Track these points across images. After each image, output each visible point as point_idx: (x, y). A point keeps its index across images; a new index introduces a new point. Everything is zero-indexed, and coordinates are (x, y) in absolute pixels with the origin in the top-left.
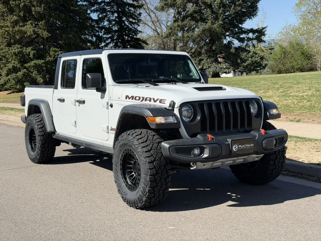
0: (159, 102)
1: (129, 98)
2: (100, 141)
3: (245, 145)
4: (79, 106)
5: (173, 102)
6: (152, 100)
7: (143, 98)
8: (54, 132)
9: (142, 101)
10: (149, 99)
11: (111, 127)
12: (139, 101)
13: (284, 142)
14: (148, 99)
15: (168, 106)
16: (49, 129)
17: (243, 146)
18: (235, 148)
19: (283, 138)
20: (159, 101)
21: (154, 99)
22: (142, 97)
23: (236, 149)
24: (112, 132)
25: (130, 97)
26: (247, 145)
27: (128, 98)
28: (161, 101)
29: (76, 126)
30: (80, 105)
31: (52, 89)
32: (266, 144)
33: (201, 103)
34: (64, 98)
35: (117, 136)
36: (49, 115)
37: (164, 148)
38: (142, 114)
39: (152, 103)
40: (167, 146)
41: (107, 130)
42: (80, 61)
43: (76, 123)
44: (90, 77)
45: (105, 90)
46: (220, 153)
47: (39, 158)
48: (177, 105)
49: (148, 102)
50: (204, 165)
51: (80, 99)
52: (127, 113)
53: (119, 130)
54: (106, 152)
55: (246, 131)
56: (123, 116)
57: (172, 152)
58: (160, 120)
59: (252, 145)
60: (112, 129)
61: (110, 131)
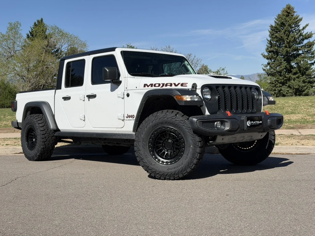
1: (148, 86)
2: (115, 129)
3: (256, 122)
4: (89, 100)
5: (195, 84)
6: (173, 85)
7: (163, 84)
8: (58, 130)
9: (162, 87)
10: (170, 84)
11: (128, 115)
12: (159, 87)
13: (281, 123)
14: (168, 84)
15: (191, 87)
16: (52, 126)
17: (254, 122)
18: (249, 123)
19: (280, 119)
20: (180, 85)
21: (175, 84)
22: (162, 84)
23: (249, 125)
24: (128, 118)
25: (148, 85)
26: (257, 122)
27: (146, 86)
28: (182, 85)
29: (84, 120)
30: (90, 99)
31: (54, 90)
32: (271, 122)
33: (217, 86)
34: (69, 96)
35: (139, 120)
36: (51, 114)
37: (192, 122)
38: (170, 94)
39: (173, 87)
40: (195, 120)
41: (123, 117)
42: (89, 60)
43: (85, 117)
44: (108, 71)
45: (120, 82)
46: (238, 126)
47: (39, 155)
48: (199, 87)
49: (168, 87)
50: (223, 139)
51: (90, 94)
52: (151, 96)
53: (141, 113)
54: (121, 138)
55: (252, 113)
56: (146, 99)
57: (199, 125)
58: (187, 98)
59: (261, 122)
60: (129, 116)
61: (126, 118)
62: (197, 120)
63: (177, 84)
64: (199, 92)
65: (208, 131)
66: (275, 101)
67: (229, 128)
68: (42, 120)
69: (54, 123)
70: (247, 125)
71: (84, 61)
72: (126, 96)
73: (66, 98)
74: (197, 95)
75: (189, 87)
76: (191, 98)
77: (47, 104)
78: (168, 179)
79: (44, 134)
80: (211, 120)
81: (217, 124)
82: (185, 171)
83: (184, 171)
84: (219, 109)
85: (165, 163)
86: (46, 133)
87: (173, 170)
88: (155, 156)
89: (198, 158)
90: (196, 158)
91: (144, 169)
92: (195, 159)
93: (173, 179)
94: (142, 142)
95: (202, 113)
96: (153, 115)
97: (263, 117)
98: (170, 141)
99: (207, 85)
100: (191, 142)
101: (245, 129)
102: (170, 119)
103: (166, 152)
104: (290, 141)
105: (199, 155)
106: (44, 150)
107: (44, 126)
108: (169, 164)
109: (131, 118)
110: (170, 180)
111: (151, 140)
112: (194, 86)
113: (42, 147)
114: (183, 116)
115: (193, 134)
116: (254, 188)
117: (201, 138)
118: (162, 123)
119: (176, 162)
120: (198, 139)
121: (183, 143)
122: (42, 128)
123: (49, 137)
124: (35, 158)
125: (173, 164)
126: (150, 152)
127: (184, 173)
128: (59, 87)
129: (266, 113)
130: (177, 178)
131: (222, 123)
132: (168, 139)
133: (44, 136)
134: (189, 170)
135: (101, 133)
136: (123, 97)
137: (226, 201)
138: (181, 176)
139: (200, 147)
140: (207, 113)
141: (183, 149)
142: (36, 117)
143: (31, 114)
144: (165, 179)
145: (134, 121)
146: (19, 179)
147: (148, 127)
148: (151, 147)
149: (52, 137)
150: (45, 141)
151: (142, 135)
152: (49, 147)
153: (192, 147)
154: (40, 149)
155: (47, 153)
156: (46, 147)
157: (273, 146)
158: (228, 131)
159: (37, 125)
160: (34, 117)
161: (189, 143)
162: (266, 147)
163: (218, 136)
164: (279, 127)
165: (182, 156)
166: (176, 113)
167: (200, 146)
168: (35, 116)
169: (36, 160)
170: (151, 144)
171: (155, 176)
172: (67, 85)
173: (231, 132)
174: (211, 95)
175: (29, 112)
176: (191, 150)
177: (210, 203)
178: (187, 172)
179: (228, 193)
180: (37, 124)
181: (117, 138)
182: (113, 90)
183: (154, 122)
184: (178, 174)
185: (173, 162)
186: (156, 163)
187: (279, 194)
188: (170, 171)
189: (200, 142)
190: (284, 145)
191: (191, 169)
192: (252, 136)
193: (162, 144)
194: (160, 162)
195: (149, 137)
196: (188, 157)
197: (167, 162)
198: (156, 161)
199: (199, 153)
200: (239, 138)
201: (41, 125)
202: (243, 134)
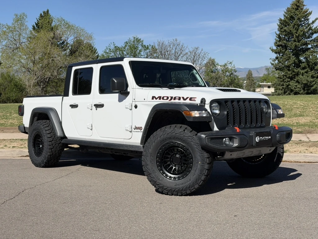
0: (189, 101)
1: (156, 99)
2: (122, 140)
4: (96, 109)
5: (204, 99)
6: (182, 99)
7: (172, 98)
8: (65, 137)
9: (170, 100)
10: (178, 98)
11: (135, 126)
12: (167, 101)
13: (290, 137)
14: (176, 98)
15: (199, 102)
16: (59, 133)
17: (263, 138)
18: (258, 139)
19: (289, 133)
20: (189, 99)
21: (183, 98)
22: (170, 97)
23: (258, 140)
24: (136, 130)
25: (157, 97)
26: (266, 137)
27: (154, 99)
28: (191, 99)
29: (91, 129)
30: (98, 109)
31: (62, 97)
32: (280, 137)
33: (226, 101)
34: (77, 104)
35: (146, 133)
36: (58, 121)
37: (200, 138)
38: (178, 109)
39: (182, 101)
40: (203, 136)
41: (130, 129)
42: (96, 68)
43: (92, 126)
44: (116, 81)
45: (128, 93)
46: (247, 143)
47: (46, 162)
48: (208, 102)
49: (177, 101)
50: (231, 155)
51: (97, 103)
52: (160, 110)
53: (148, 127)
54: (128, 149)
55: (261, 127)
56: (155, 113)
57: (208, 142)
58: (195, 114)
59: (270, 137)
60: (136, 128)
61: (133, 130)
62: (206, 137)
63: (185, 98)
64: (207, 107)
65: (216, 148)
66: (284, 114)
67: (237, 145)
68: (49, 127)
69: (61, 130)
70: (256, 142)
71: (91, 69)
72: (133, 108)
73: (74, 106)
74: (206, 110)
75: (198, 102)
76: (200, 114)
77: (55, 110)
78: (176, 194)
79: (51, 141)
80: (219, 136)
81: (226, 141)
82: (193, 187)
83: (191, 188)
84: (228, 124)
85: (172, 179)
86: (53, 140)
87: (181, 186)
88: (163, 171)
89: (206, 174)
90: (204, 174)
91: (152, 184)
92: (203, 176)
93: (181, 195)
94: (150, 157)
95: (210, 129)
96: (161, 130)
97: (272, 132)
98: (178, 156)
99: (217, 100)
100: (199, 158)
101: (254, 144)
102: (178, 134)
103: (174, 167)
104: (298, 149)
105: (207, 171)
106: (51, 157)
107: (51, 132)
108: (177, 179)
109: (139, 129)
110: (178, 195)
111: (159, 155)
112: (203, 101)
113: (49, 154)
114: (191, 131)
115: (202, 150)
116: (262, 207)
117: (209, 154)
118: (170, 138)
119: (184, 178)
120: (206, 155)
121: (191, 158)
122: (50, 135)
123: (56, 144)
124: (42, 165)
125: (181, 179)
126: (158, 167)
127: (191, 189)
128: (66, 94)
129: (275, 128)
130: (184, 194)
131: (231, 139)
132: (176, 154)
133: (51, 142)
134: (197, 186)
135: (108, 143)
136: (130, 109)
137: (234, 224)
138: (188, 192)
139: (208, 164)
140: (216, 129)
141: (191, 165)
142: (43, 124)
143: (38, 120)
144: (172, 195)
145: (142, 133)
146: (27, 191)
147: (156, 141)
148: (159, 162)
149: (59, 144)
150: (52, 148)
151: (150, 150)
152: (56, 154)
153: (200, 164)
154: (47, 156)
155: (54, 160)
156: (52, 155)
157: (281, 158)
158: (236, 148)
159: (44, 132)
160: (41, 124)
161: (197, 160)
162: (274, 160)
163: (226, 152)
164: (288, 141)
165: (189, 172)
166: (184, 129)
167: (208, 162)
168: (42, 122)
169: (43, 167)
170: (159, 159)
171: (162, 191)
172: (75, 93)
173: (239, 148)
174: (220, 110)
175: (36, 118)
176: (199, 166)
177: (218, 226)
178: (195, 188)
179: (236, 214)
180: (44, 130)
181: (124, 149)
182: (120, 100)
183: (162, 136)
184: (186, 190)
185: (181, 178)
186: (164, 178)
187: (288, 215)
188: (177, 186)
189: (208, 158)
190: (292, 152)
191: (199, 185)
192: (260, 151)
193: (170, 159)
194: (168, 177)
195: (157, 152)
196: (196, 173)
197: (175, 177)
198: (164, 176)
199: (207, 170)
200: (247, 153)
201: (48, 132)
202: (252, 150)
